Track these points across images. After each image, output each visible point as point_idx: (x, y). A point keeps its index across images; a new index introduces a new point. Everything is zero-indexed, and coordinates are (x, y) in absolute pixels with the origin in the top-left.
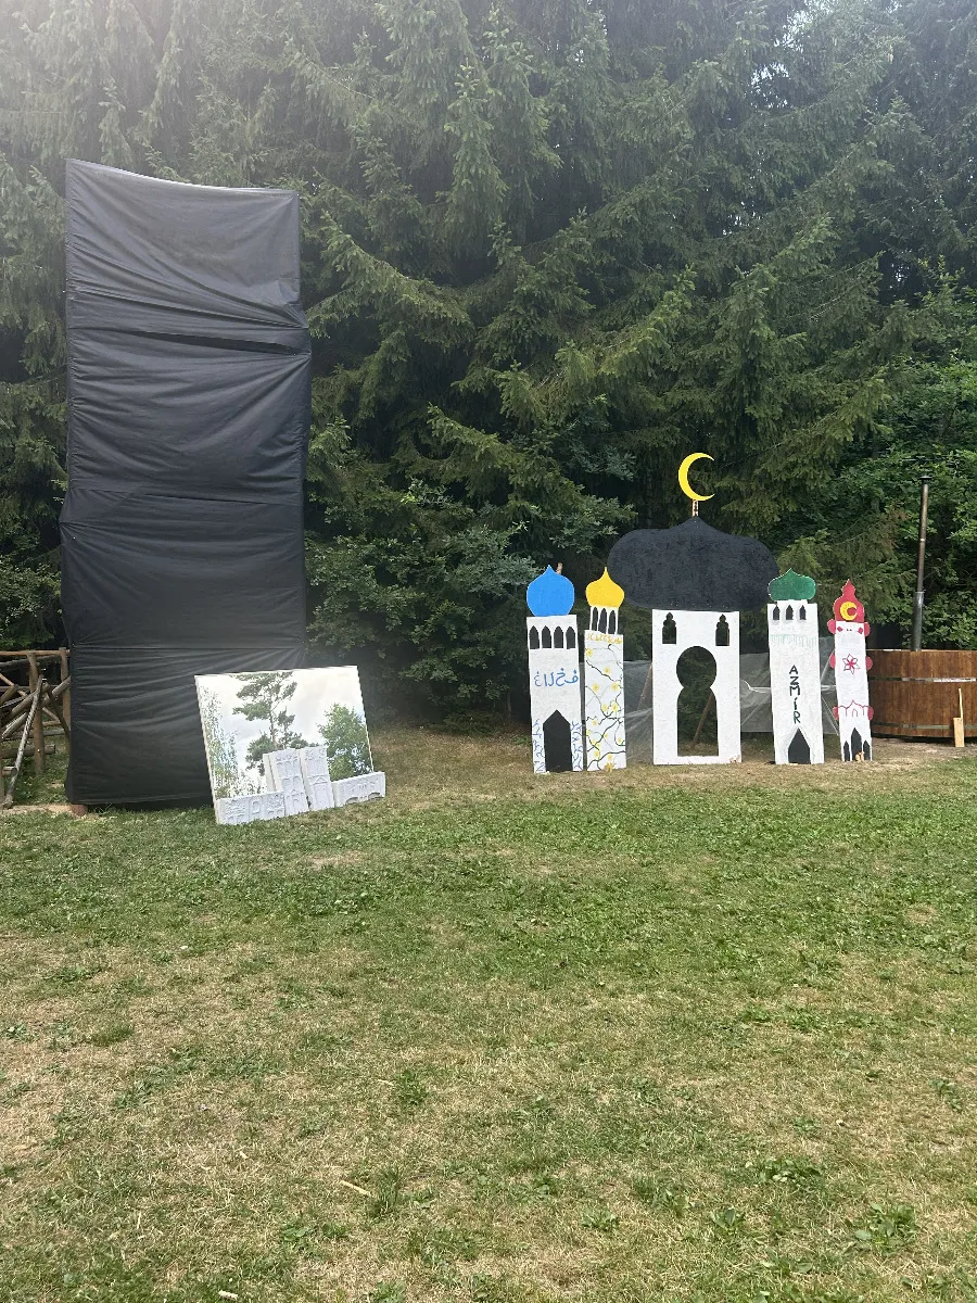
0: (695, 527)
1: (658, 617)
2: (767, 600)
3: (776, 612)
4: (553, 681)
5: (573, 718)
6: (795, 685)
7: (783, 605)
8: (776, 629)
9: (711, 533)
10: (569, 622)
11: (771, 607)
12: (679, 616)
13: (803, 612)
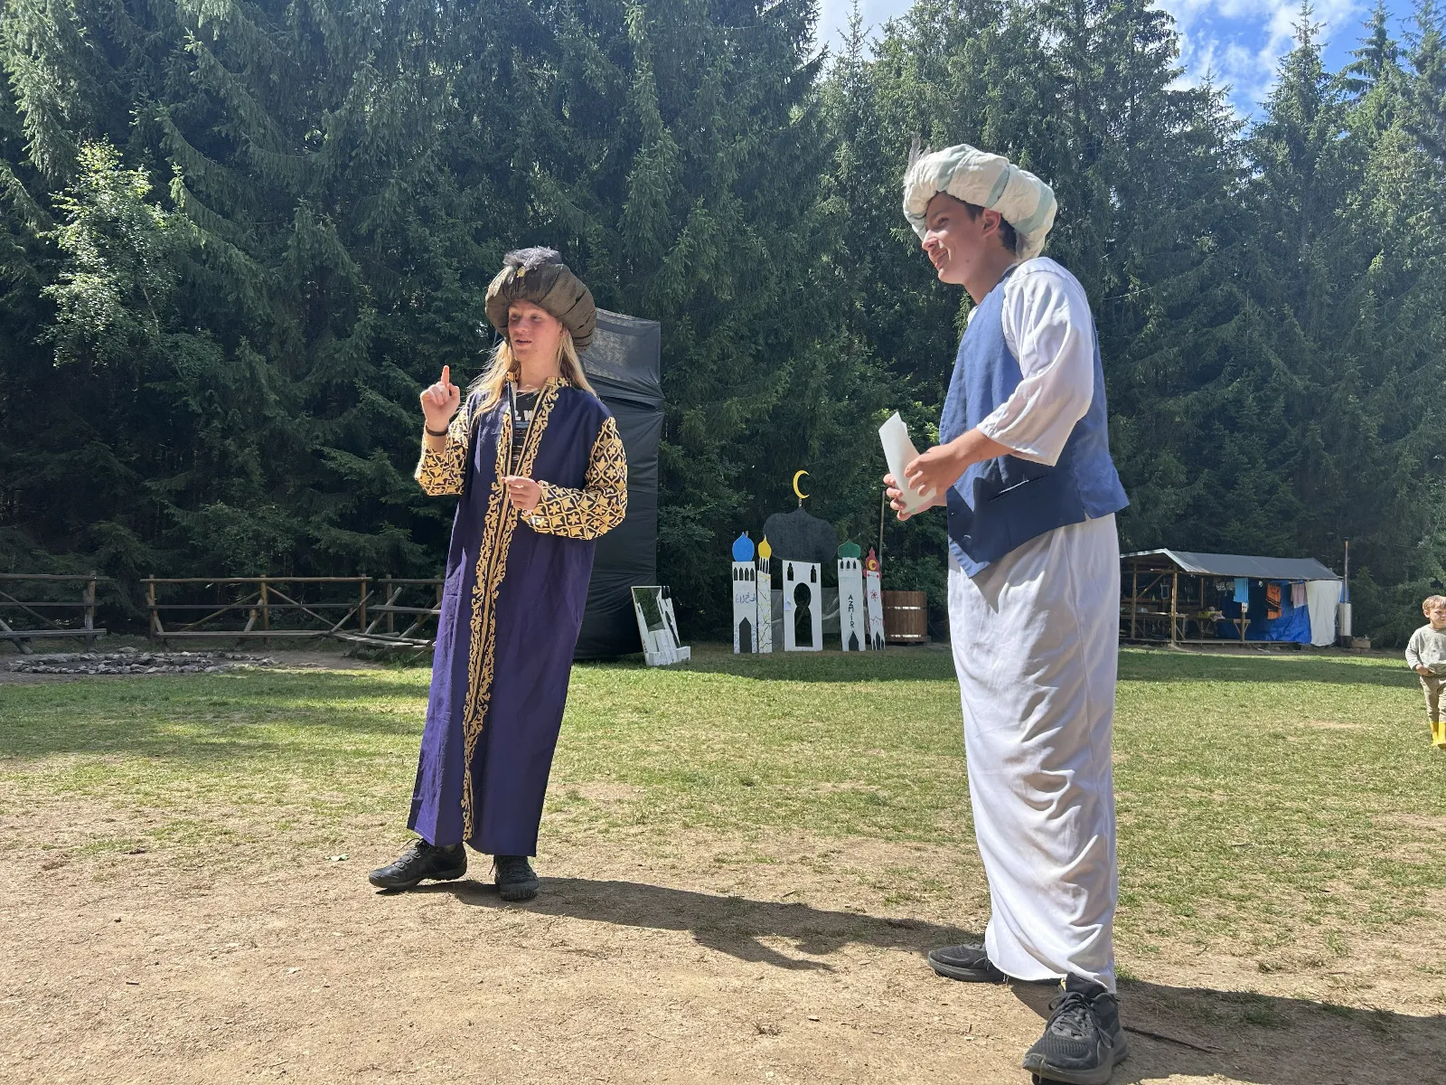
0: (801, 512)
1: (785, 564)
2: (837, 557)
3: (842, 564)
4: (743, 600)
5: (752, 622)
6: (851, 607)
7: (845, 560)
8: (842, 575)
9: (809, 517)
10: (751, 565)
11: (839, 561)
12: (794, 564)
13: (855, 564)
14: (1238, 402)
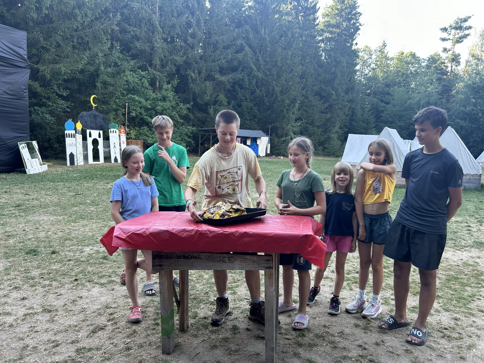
0: (94, 112)
1: (88, 131)
4: (71, 145)
5: (74, 153)
6: (115, 147)
7: (112, 130)
8: (111, 135)
9: (97, 113)
10: (73, 132)
12: (92, 131)
13: (116, 131)
14: (243, 79)
